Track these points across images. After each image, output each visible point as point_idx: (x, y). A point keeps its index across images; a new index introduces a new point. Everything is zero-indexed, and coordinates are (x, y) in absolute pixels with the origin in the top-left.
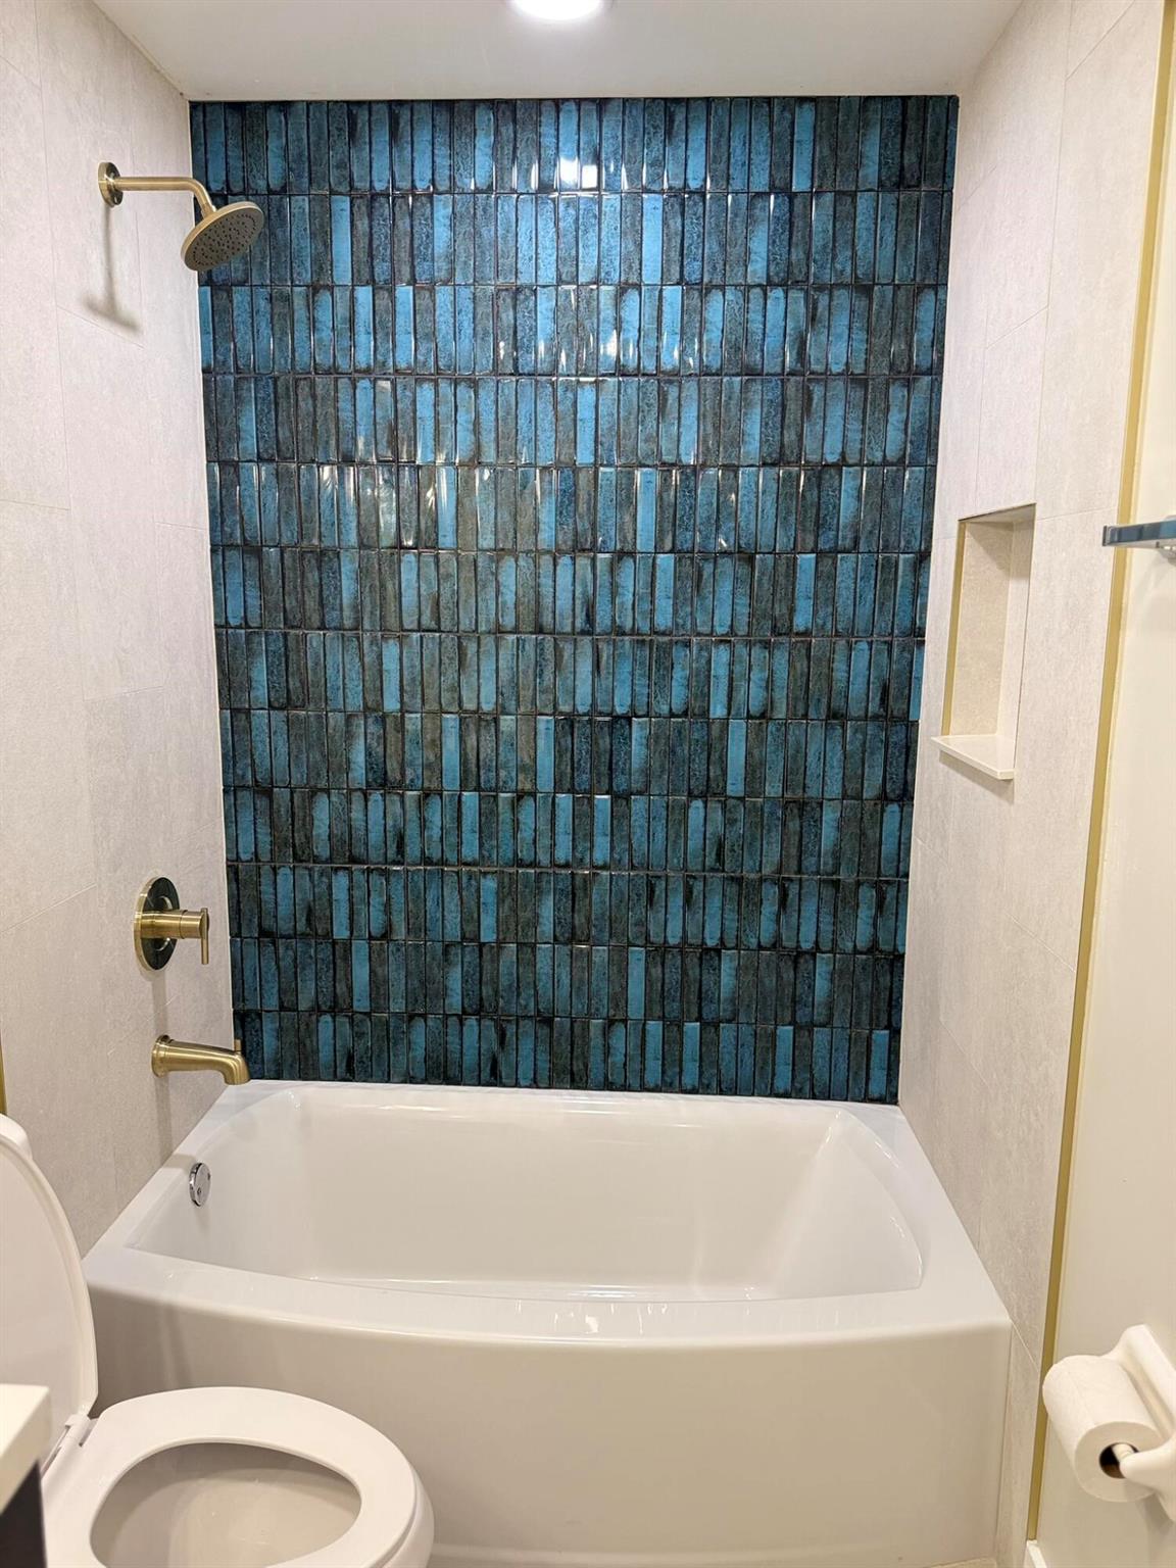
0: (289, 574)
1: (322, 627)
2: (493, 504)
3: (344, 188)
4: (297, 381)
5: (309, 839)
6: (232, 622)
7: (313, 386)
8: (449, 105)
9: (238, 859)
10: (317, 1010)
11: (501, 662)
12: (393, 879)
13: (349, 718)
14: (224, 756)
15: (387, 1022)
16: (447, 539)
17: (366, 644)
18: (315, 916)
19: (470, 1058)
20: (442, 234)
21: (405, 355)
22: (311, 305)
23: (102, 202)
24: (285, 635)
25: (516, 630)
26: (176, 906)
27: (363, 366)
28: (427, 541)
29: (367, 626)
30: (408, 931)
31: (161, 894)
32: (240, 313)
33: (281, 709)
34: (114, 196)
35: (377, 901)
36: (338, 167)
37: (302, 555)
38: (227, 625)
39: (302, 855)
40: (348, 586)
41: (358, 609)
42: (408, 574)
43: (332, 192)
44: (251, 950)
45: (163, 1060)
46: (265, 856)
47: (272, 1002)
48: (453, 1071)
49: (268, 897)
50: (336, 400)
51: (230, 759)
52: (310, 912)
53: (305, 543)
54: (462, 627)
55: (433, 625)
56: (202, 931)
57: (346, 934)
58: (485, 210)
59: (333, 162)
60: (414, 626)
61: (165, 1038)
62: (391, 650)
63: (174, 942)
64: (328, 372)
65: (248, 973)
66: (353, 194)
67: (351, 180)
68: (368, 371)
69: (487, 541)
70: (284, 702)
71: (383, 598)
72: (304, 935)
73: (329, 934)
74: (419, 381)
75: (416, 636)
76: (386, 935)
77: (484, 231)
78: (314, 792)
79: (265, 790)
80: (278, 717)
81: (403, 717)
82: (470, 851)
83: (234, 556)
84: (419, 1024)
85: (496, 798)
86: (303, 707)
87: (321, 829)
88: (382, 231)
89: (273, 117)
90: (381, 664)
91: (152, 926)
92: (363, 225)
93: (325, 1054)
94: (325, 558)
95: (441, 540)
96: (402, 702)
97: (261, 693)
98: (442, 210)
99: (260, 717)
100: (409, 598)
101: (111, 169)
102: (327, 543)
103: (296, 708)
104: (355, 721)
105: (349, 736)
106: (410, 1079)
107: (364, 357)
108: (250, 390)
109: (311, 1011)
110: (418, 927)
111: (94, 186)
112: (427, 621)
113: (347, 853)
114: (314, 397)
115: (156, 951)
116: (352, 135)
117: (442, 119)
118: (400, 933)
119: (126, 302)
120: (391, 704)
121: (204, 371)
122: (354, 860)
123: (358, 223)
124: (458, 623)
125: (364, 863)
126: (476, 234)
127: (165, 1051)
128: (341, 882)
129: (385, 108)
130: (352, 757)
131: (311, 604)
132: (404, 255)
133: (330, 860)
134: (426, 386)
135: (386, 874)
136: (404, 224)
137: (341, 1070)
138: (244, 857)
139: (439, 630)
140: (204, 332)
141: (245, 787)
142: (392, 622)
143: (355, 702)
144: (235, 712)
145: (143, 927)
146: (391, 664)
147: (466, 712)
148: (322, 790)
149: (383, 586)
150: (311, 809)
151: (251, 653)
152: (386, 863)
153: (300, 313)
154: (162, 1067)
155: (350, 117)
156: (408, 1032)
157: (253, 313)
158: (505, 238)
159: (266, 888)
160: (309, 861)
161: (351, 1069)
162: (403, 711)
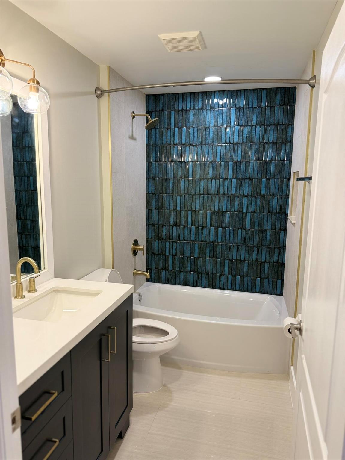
0: (160, 183)
1: (166, 193)
2: (199, 169)
3: (174, 110)
4: (163, 146)
5: (162, 235)
6: (149, 193)
7: (166, 147)
8: (194, 93)
9: (148, 238)
10: (162, 269)
11: (200, 200)
12: (177, 244)
13: (170, 211)
14: (147, 218)
15: (176, 273)
16: (190, 176)
17: (174, 197)
18: (162, 250)
19: (192, 281)
20: (192, 118)
21: (184, 141)
22: (166, 132)
23: (132, 119)
24: (159, 195)
25: (203, 194)
26: (138, 245)
27: (176, 143)
28: (187, 176)
29: (174, 193)
30: (180, 254)
31: (136, 242)
32: (153, 134)
33: (157, 209)
34: (134, 117)
35: (174, 248)
36: (173, 106)
37: (163, 179)
38: (148, 193)
39: (160, 238)
40: (171, 185)
41: (173, 190)
42: (183, 184)
43: (171, 110)
44: (150, 257)
45: (135, 273)
46: (153, 238)
47: (154, 267)
48: (188, 283)
49: (153, 246)
50: (170, 150)
51: (148, 219)
52: (161, 249)
53: (163, 177)
54: (193, 193)
55: (187, 193)
56: (143, 249)
57: (168, 254)
58: (200, 113)
59: (172, 105)
60: (183, 193)
61: (135, 269)
62: (179, 198)
63: (138, 251)
64: (169, 145)
65: (149, 261)
66: (175, 111)
67: (175, 108)
68: (177, 144)
69: (198, 177)
70: (158, 208)
71: (178, 188)
72: (160, 254)
73: (165, 254)
74: (186, 146)
75: (184, 195)
76: (176, 255)
77: (200, 117)
78: (163, 226)
79: (154, 225)
80: (157, 211)
81: (180, 211)
82: (193, 238)
83: (150, 180)
84: (182, 273)
85: (198, 228)
86: (161, 209)
87: (164, 233)
88: (180, 117)
89: (161, 97)
90: (177, 201)
91: (135, 248)
92: (177, 116)
93: (163, 278)
94: (167, 180)
95: (189, 176)
96: (180, 208)
97: (154, 206)
98: (192, 113)
99: (153, 211)
100: (183, 188)
101: (133, 113)
102: (167, 177)
103: (160, 209)
104: (171, 212)
105: (170, 215)
106: (180, 284)
107: (176, 142)
108: (154, 148)
109: (161, 269)
110: (182, 253)
111: (131, 115)
112: (186, 192)
113: (169, 238)
114: (166, 149)
115: (135, 253)
116: (175, 100)
117: (193, 96)
118: (179, 254)
119: (135, 135)
120: (178, 209)
121: (146, 145)
122: (170, 239)
123: (176, 116)
124: (192, 193)
125: (172, 240)
126: (198, 117)
127: (135, 271)
128: (167, 244)
129: (182, 94)
130: (171, 219)
131: (164, 189)
132: (184, 122)
133: (166, 239)
134: (188, 147)
135: (176, 242)
136: (184, 116)
137: (166, 282)
138: (149, 238)
139: (188, 194)
140: (146, 138)
141: (150, 224)
142: (179, 193)
143: (171, 208)
144: (149, 210)
145: (133, 248)
146: (178, 200)
147: (193, 210)
148: (165, 225)
149: (178, 185)
150: (162, 229)
151: (152, 199)
152: (176, 240)
153: (164, 134)
154: (135, 274)
155: (175, 96)
156: (180, 275)
157: (156, 134)
158: (204, 118)
159: (153, 244)
160: (161, 239)
161: (168, 281)
162: (181, 210)
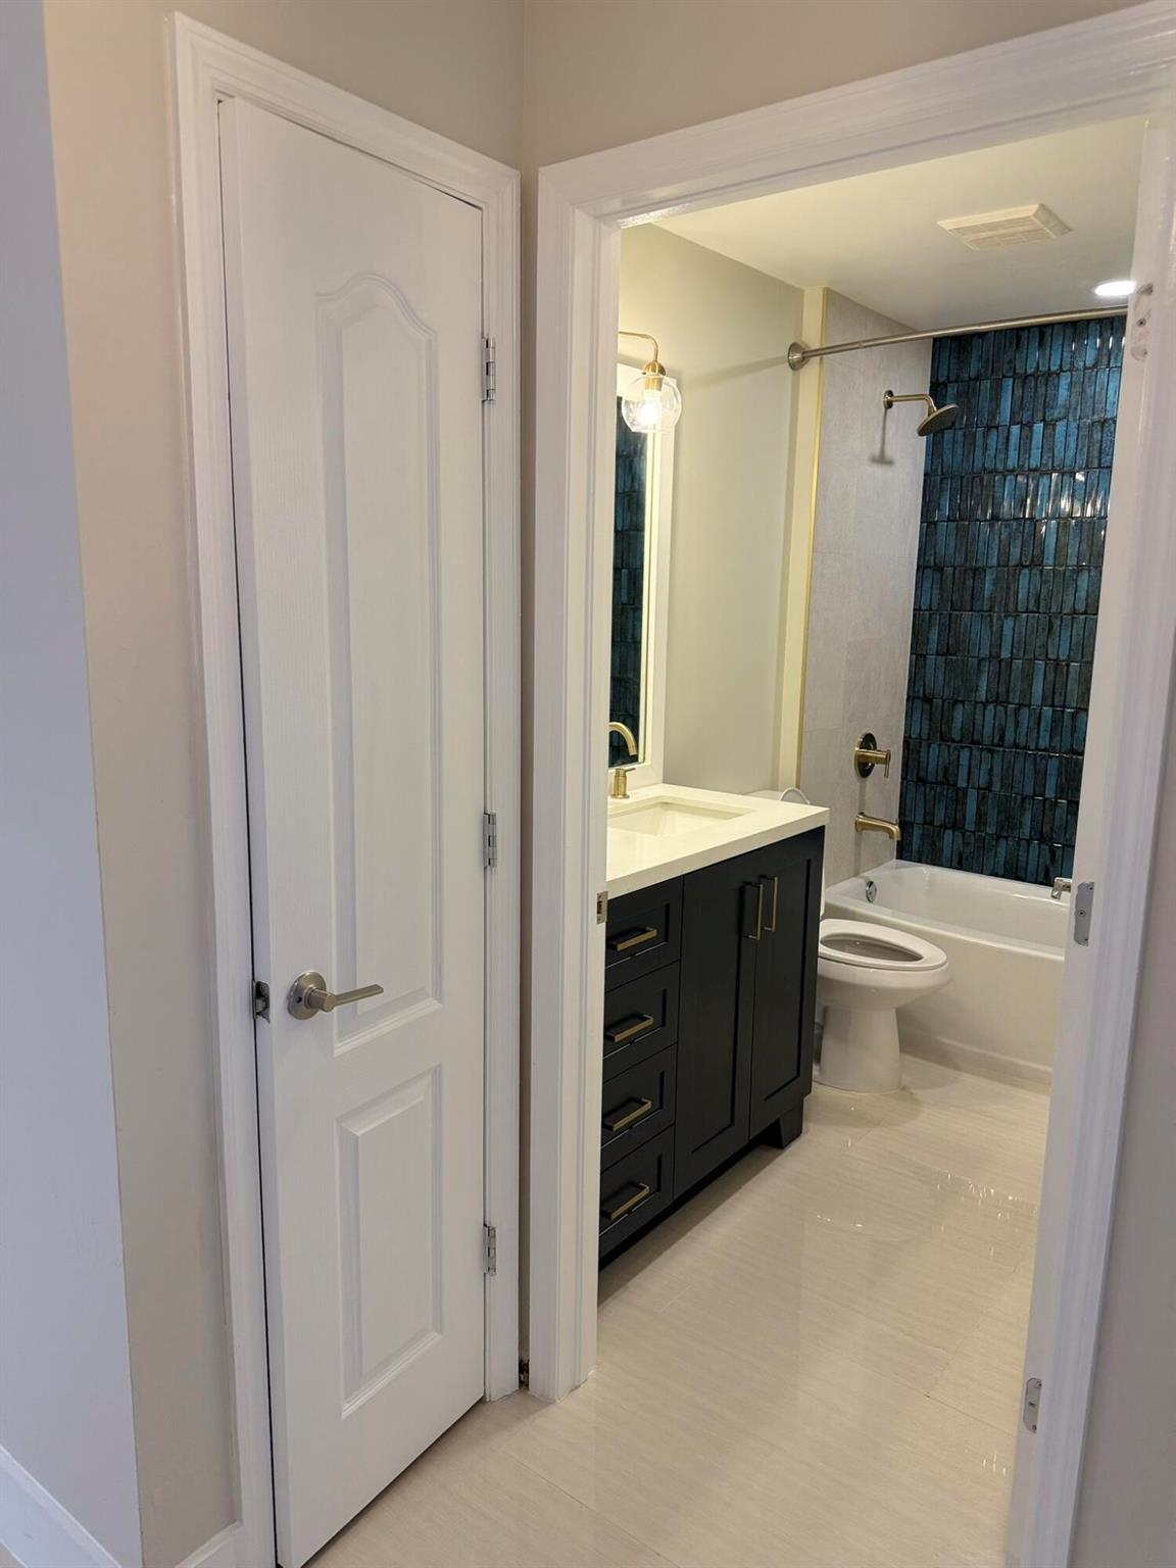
0: (957, 581)
1: (972, 610)
2: (1078, 540)
3: (1010, 374)
4: (973, 478)
5: (950, 729)
6: (923, 607)
7: (982, 480)
8: (1074, 324)
9: (910, 737)
10: (944, 826)
11: (1074, 631)
12: (995, 756)
13: (980, 661)
14: (909, 680)
15: (984, 839)
16: (1049, 560)
17: (995, 620)
18: (948, 775)
19: (1032, 867)
20: (1063, 393)
21: (1034, 462)
22: (985, 436)
23: (883, 408)
24: (950, 615)
25: (1085, 613)
26: (875, 748)
27: (1011, 468)
28: (1036, 563)
29: (996, 610)
30: (1002, 787)
31: (868, 741)
32: (947, 446)
33: (942, 655)
34: (889, 405)
35: (985, 768)
36: (1008, 363)
37: (965, 570)
38: (920, 610)
39: (945, 738)
40: (988, 586)
41: (992, 600)
42: (1024, 582)
43: (1004, 377)
44: (912, 787)
45: (861, 823)
46: (925, 737)
47: (920, 819)
48: (1021, 873)
49: (923, 759)
50: (994, 486)
51: (912, 682)
52: (946, 770)
53: (968, 565)
54: (1052, 610)
55: (1036, 610)
56: (886, 761)
57: (965, 785)
58: (1089, 379)
59: (1005, 361)
60: (1024, 609)
61: (862, 814)
62: (1009, 623)
63: (873, 765)
64: (991, 472)
65: (908, 801)
66: (1015, 376)
67: (1015, 370)
68: (1013, 470)
69: (1072, 561)
70: (945, 652)
71: (1007, 594)
72: (941, 783)
73: (955, 784)
74: (1041, 475)
75: (1024, 615)
76: (988, 788)
77: (1088, 390)
78: (956, 702)
79: (928, 700)
80: (942, 659)
81: (1011, 662)
82: (1044, 742)
83: (928, 572)
84: (1003, 842)
85: (1063, 712)
86: (955, 654)
87: (957, 724)
88: (1029, 394)
89: (976, 342)
90: (1002, 630)
91: (863, 756)
92: (1019, 392)
93: (947, 852)
94: (978, 572)
95: (1045, 561)
96: (1012, 653)
97: (933, 646)
98: (1064, 381)
99: (931, 659)
100: (1022, 595)
101: (890, 393)
102: (979, 564)
103: (951, 655)
104: (983, 663)
105: (979, 670)
106: (995, 874)
107: (1012, 463)
108: (948, 484)
109: (941, 826)
110: (1007, 785)
111: (882, 400)
112: (1032, 607)
113: (971, 739)
114: (982, 486)
115: (864, 769)
116: (1017, 346)
117: (1069, 332)
118: (997, 787)
119: (889, 452)
120: (1005, 654)
121: (925, 475)
122: (973, 742)
123: (1016, 392)
124: (1050, 609)
125: (981, 744)
126: (1083, 391)
127: (861, 819)
128: (965, 754)
129: (1037, 330)
130: (980, 683)
131: (967, 598)
132: (1040, 407)
133: (961, 741)
134: (1045, 477)
135: (991, 752)
136: (1042, 390)
137: (955, 863)
138: (913, 736)
139: (1038, 612)
140: (927, 455)
141: (918, 698)
142: (1011, 607)
143: (985, 652)
144: (918, 656)
145: (859, 756)
146: (1007, 631)
147: (1050, 660)
148: (961, 702)
149: (1008, 588)
150: (953, 711)
151: (930, 624)
152: (992, 745)
153: (979, 441)
154: (861, 827)
155: (1017, 337)
156: (996, 846)
157: (954, 442)
158: (1100, 393)
159: (923, 754)
160: (947, 741)
161: (961, 864)
162: (1012, 658)
